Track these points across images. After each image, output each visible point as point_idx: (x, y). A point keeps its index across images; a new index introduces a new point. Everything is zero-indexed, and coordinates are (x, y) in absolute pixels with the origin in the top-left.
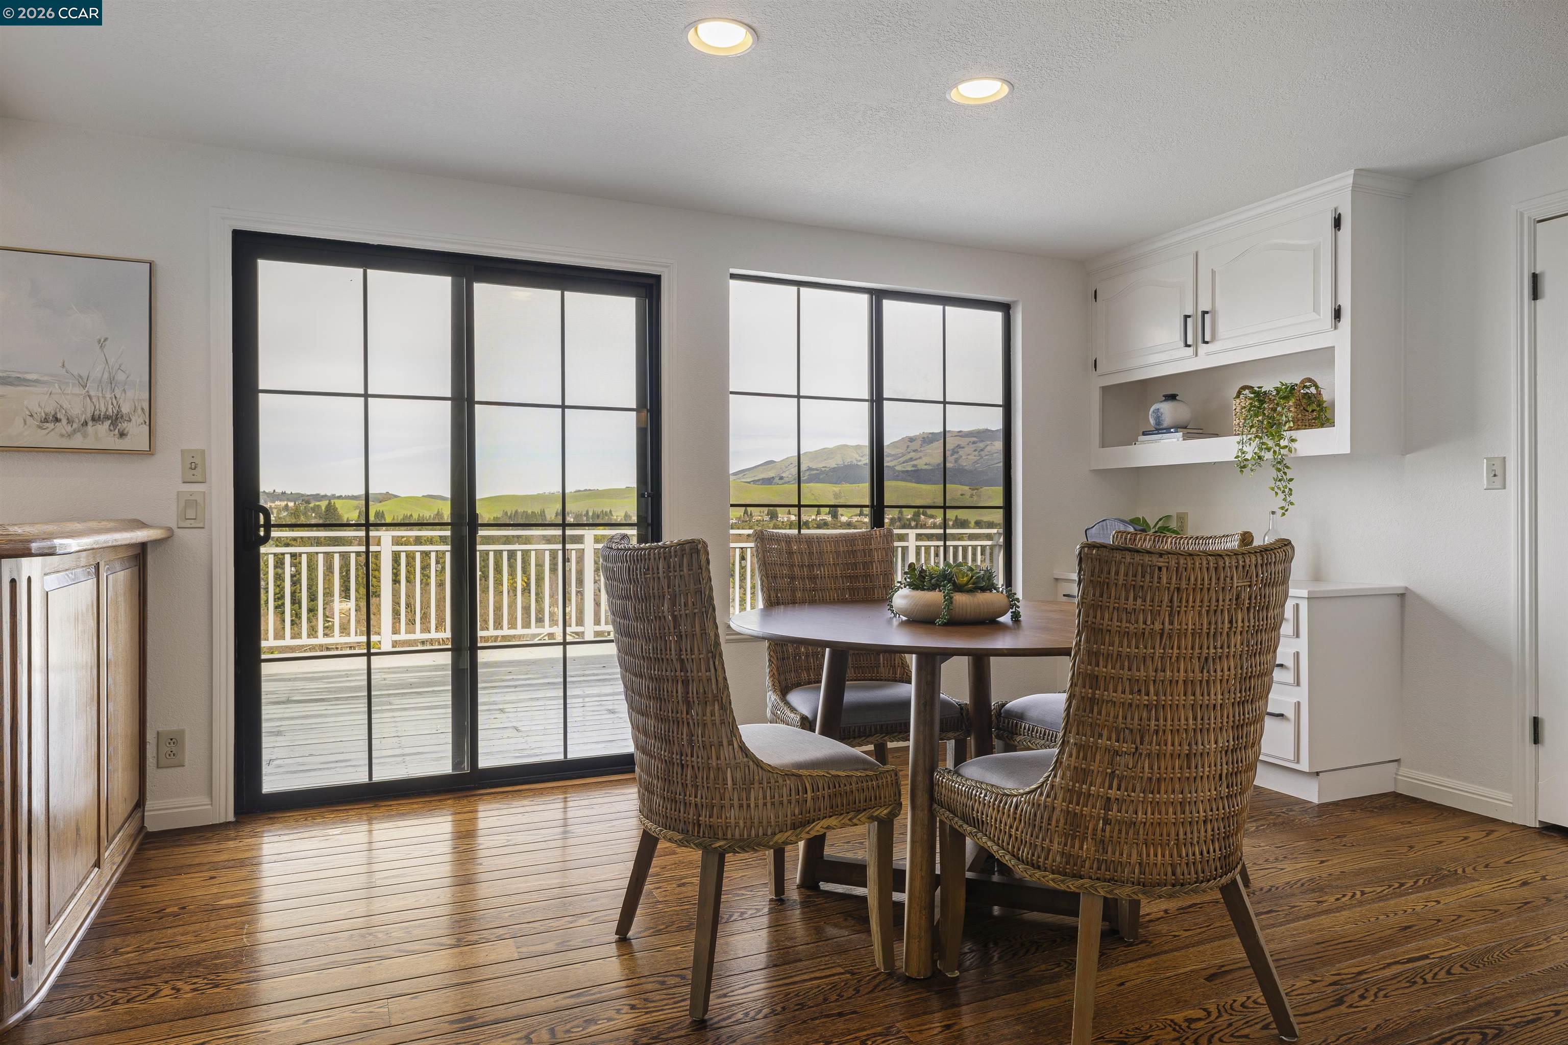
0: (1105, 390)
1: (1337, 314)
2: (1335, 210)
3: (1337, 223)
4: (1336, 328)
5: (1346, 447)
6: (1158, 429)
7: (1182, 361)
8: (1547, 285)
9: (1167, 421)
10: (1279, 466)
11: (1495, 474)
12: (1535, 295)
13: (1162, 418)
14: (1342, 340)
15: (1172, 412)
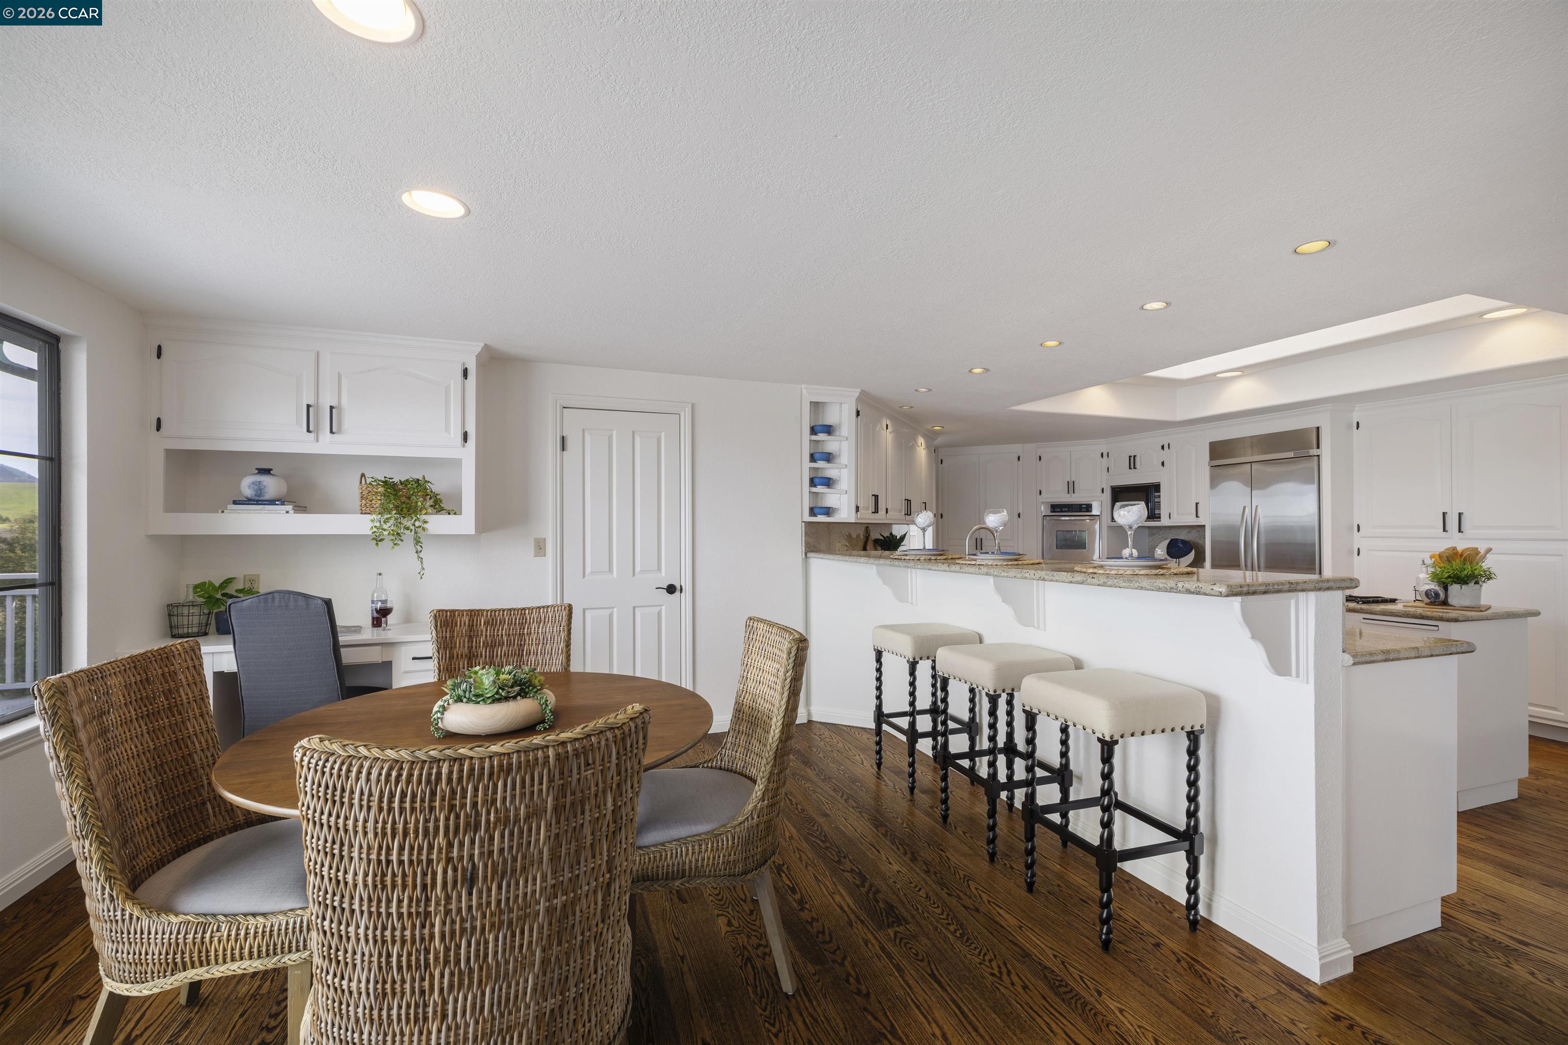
0: (169, 453)
1: (465, 436)
2: (464, 364)
3: (465, 373)
4: (464, 446)
5: (470, 529)
6: (257, 500)
7: (302, 444)
8: (569, 444)
9: (270, 494)
10: (417, 541)
11: (540, 548)
12: (563, 448)
13: (260, 490)
14: (468, 455)
15: (272, 486)
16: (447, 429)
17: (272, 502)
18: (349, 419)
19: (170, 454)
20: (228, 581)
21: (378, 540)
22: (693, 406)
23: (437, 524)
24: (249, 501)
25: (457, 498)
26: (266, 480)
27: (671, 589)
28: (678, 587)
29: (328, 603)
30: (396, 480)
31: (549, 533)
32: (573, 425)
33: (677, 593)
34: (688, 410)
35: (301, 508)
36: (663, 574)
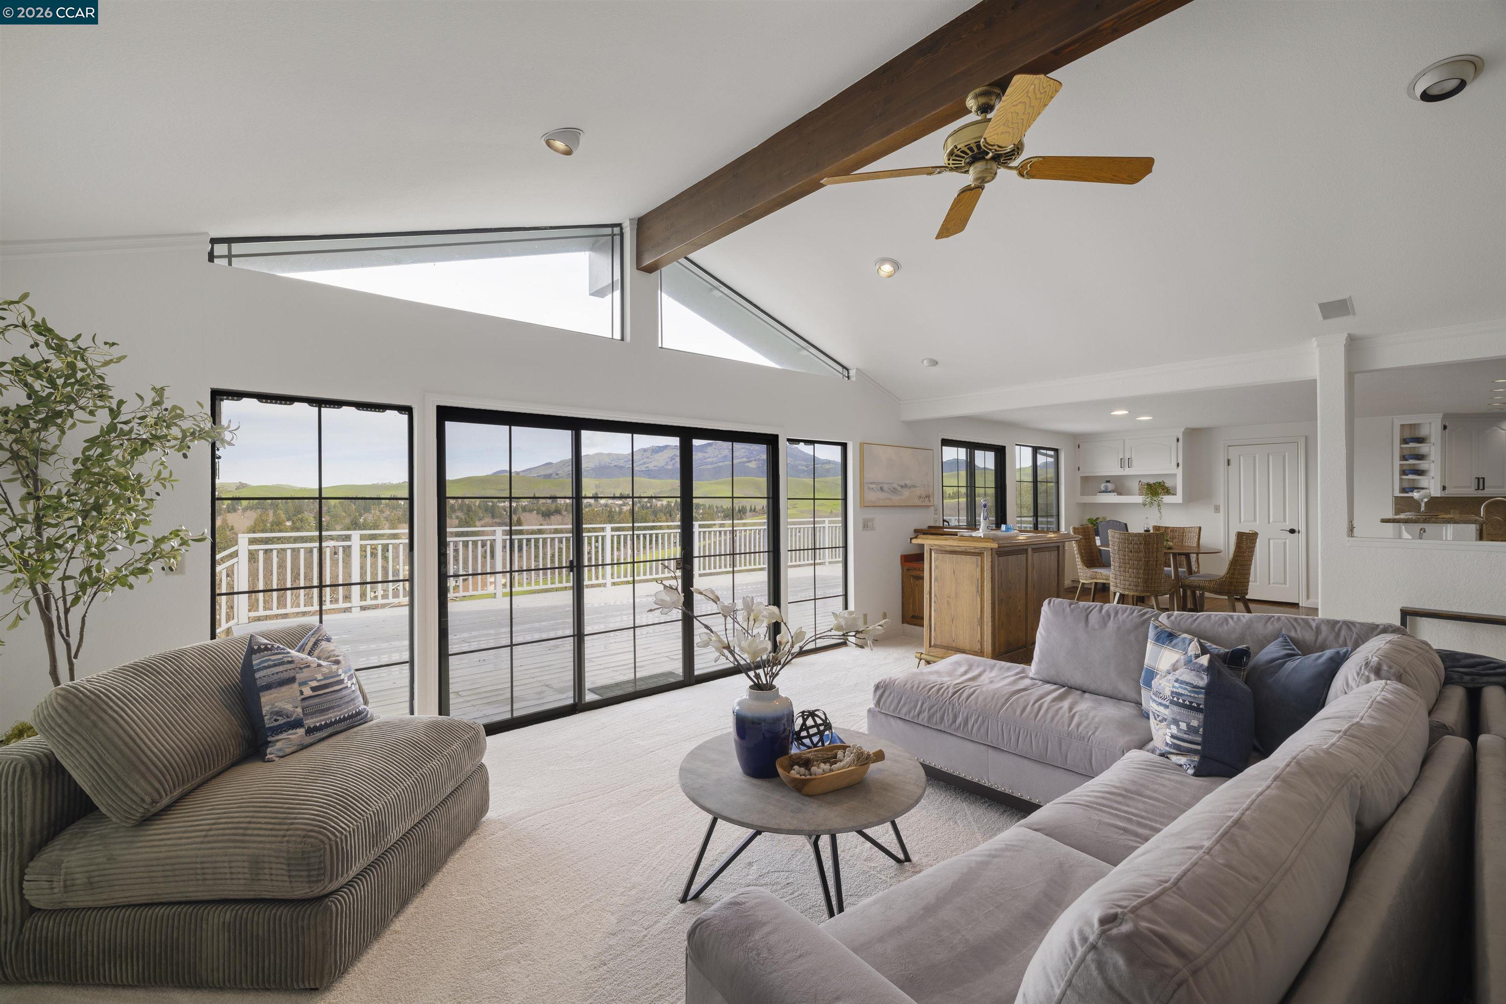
1: (1178, 465)
2: (1177, 436)
3: (1178, 440)
4: (1178, 469)
5: (1181, 501)
6: (1106, 491)
7: (1118, 471)
8: (1232, 462)
9: (1109, 489)
10: (1159, 506)
11: (1217, 509)
12: (1229, 464)
13: (1106, 487)
14: (1179, 472)
15: (1110, 486)
16: (1171, 462)
17: (1110, 492)
18: (1135, 463)
19: (1082, 477)
20: (1097, 518)
21: (1145, 505)
22: (1306, 437)
23: (1167, 499)
24: (1103, 492)
25: (1175, 488)
26: (1108, 484)
27: (1292, 531)
28: (1297, 530)
29: (1126, 525)
30: (1151, 483)
31: (1221, 502)
32: (1233, 454)
33: (1296, 534)
34: (1303, 440)
35: (1120, 494)
36: (1287, 523)
